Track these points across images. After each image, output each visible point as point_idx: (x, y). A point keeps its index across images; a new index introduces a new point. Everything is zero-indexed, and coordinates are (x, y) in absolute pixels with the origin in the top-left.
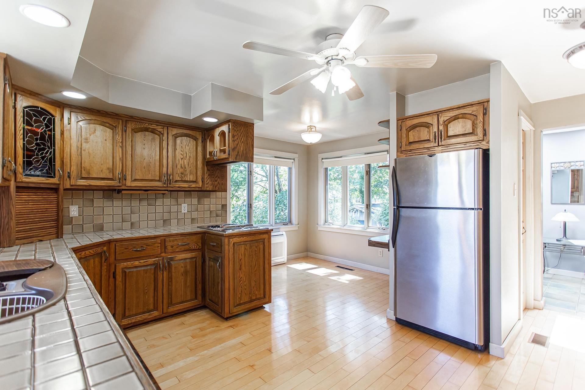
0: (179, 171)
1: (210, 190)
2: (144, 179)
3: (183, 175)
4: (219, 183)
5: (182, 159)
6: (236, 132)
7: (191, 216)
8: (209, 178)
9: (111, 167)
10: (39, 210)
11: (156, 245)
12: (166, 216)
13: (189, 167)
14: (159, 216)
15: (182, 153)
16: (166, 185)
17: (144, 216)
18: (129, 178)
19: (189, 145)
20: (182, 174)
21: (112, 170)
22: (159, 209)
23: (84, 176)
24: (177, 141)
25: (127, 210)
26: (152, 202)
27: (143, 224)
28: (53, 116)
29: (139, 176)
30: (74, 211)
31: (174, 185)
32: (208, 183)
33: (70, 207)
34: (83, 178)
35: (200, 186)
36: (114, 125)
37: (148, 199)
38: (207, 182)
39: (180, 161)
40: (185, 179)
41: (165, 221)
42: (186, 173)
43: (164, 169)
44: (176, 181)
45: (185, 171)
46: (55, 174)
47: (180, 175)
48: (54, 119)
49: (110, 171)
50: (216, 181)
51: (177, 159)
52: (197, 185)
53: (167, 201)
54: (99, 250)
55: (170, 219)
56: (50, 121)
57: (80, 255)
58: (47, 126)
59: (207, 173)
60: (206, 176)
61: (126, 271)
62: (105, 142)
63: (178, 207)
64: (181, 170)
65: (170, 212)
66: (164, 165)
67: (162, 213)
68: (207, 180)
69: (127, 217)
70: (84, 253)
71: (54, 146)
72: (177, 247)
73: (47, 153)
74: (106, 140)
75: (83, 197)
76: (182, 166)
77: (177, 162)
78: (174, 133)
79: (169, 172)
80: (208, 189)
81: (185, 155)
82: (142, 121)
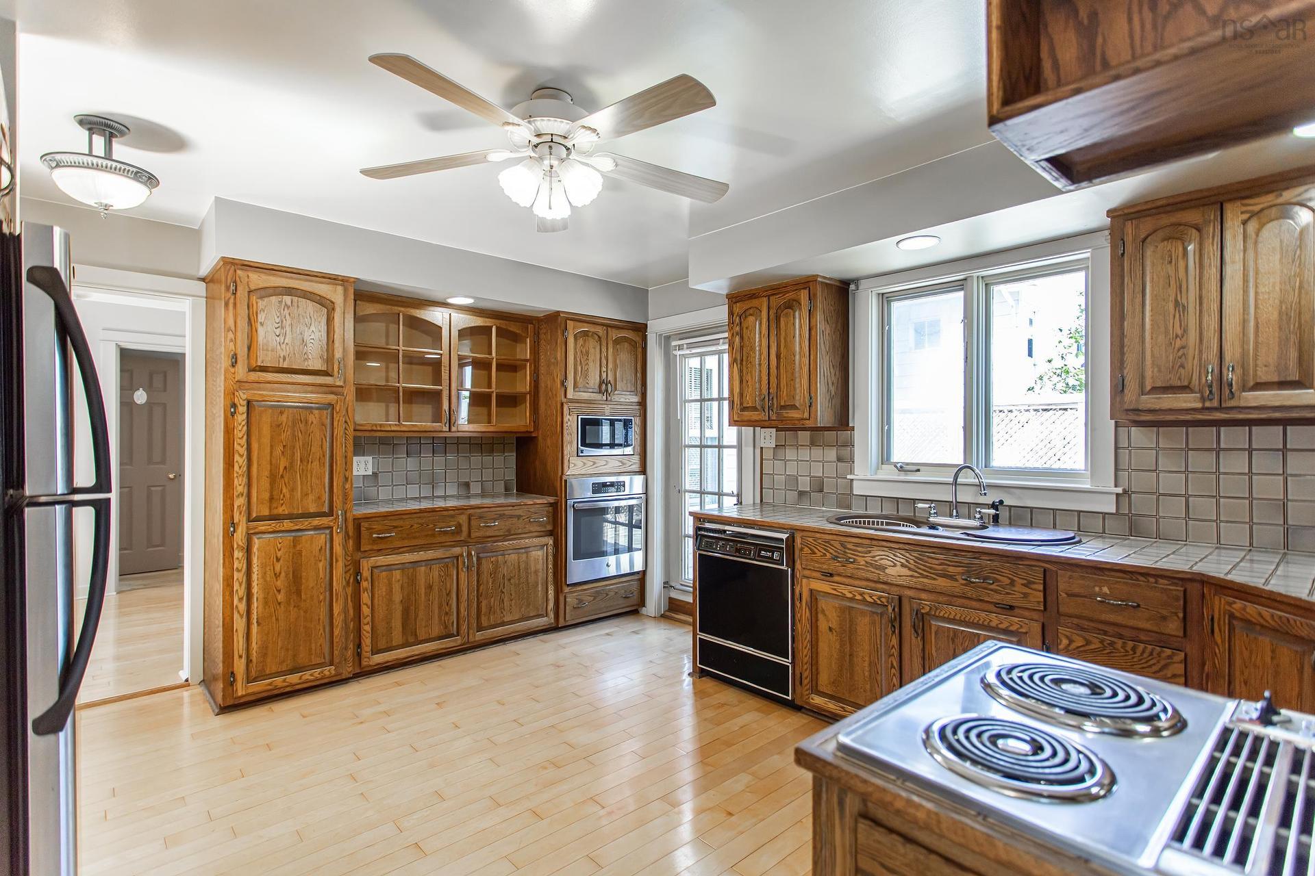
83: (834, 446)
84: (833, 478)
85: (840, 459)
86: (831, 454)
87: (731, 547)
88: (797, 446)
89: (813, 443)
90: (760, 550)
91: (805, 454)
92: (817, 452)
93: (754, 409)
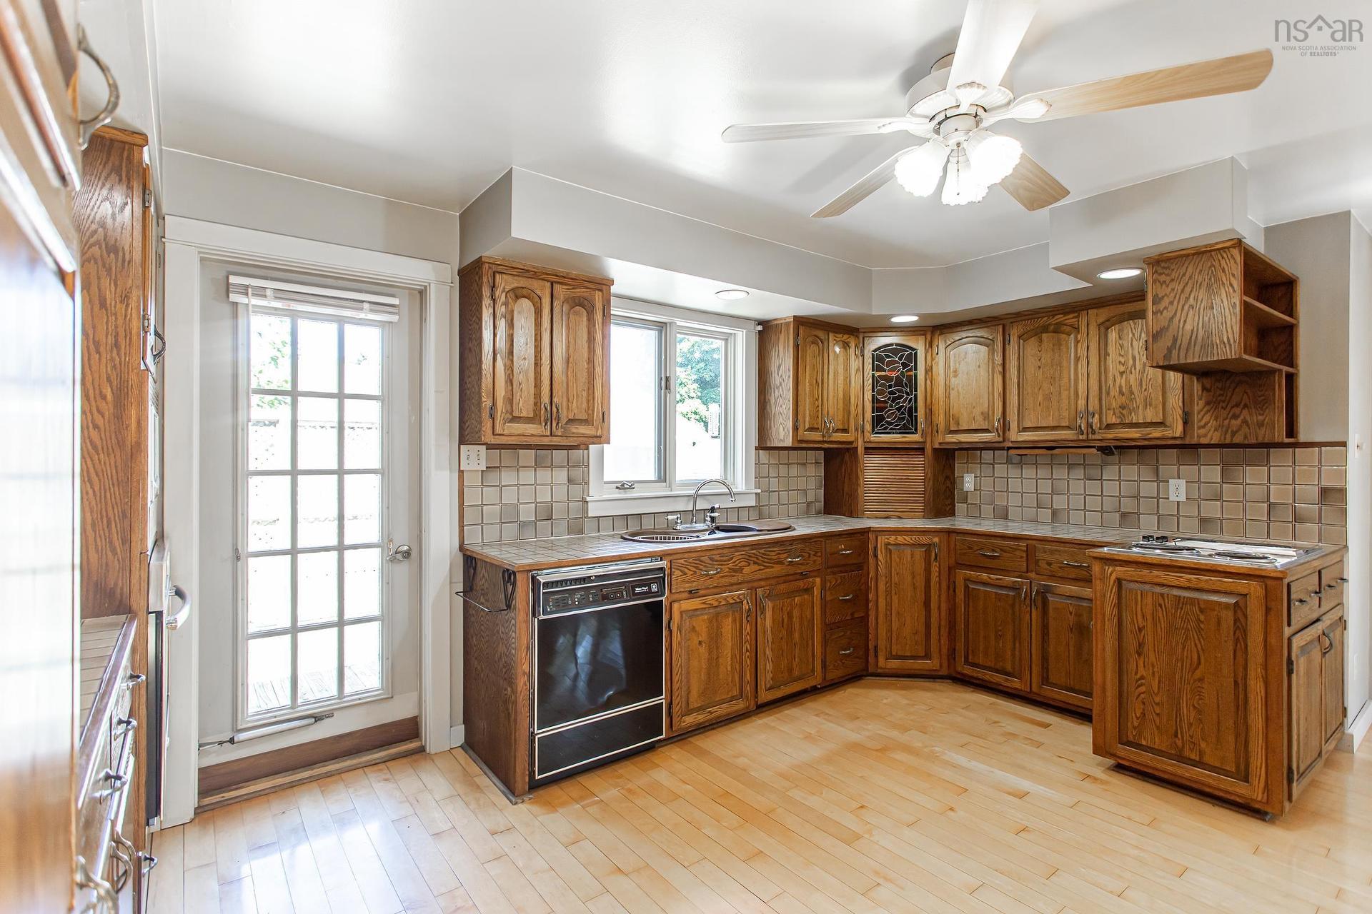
0: (1114, 404)
1: (1212, 442)
2: (1039, 426)
3: (1125, 412)
4: (1245, 422)
5: (1122, 373)
6: (1167, 286)
7: (1199, 512)
8: (1209, 411)
9: (986, 410)
10: (897, 477)
11: (1018, 553)
12: (1128, 505)
13: (1143, 390)
14: (1109, 504)
15: (1123, 361)
16: (1084, 437)
17: (1077, 502)
18: (1014, 425)
19: (1140, 335)
20: (1122, 407)
21: (986, 416)
22: (1111, 488)
23: (952, 429)
24: (1109, 335)
25: (1046, 487)
26: (1095, 472)
27: (1076, 517)
28: (913, 349)
29: (1031, 421)
30: (969, 482)
31: (1103, 435)
32: (1206, 424)
33: (965, 475)
34: (952, 432)
35: (1178, 435)
36: (990, 338)
37: (1085, 465)
38: (1202, 423)
39: (1118, 381)
40: (1130, 418)
41: (1124, 515)
42: (1135, 406)
43: (1079, 402)
44: (1109, 426)
45: (1131, 400)
46: (916, 430)
47: (1117, 411)
48: (916, 354)
49: (985, 417)
50: (1235, 417)
51: (1110, 375)
52: (1169, 433)
53: (1130, 471)
54: (924, 539)
55: (1138, 514)
56: (909, 357)
57: (888, 539)
58: (905, 365)
59: (1201, 399)
60: (1198, 406)
61: (970, 586)
62: (978, 369)
63: (1158, 486)
64: (1122, 400)
65: (1137, 497)
66: (1080, 394)
67: (1117, 496)
68: (1200, 416)
69: (1046, 499)
70: (893, 537)
71: (916, 390)
72: (1060, 568)
73: (904, 402)
74: (979, 366)
75: (968, 460)
76: (1124, 390)
77: (1111, 383)
78: (1101, 320)
79: (1091, 409)
80: (1204, 441)
81: (1131, 362)
82: (1040, 315)
83: (564, 466)
84: (564, 502)
85: (570, 481)
86: (561, 476)
87: (595, 595)
88: (518, 468)
89: (538, 465)
90: (634, 587)
91: (527, 476)
92: (544, 475)
93: (529, 420)
